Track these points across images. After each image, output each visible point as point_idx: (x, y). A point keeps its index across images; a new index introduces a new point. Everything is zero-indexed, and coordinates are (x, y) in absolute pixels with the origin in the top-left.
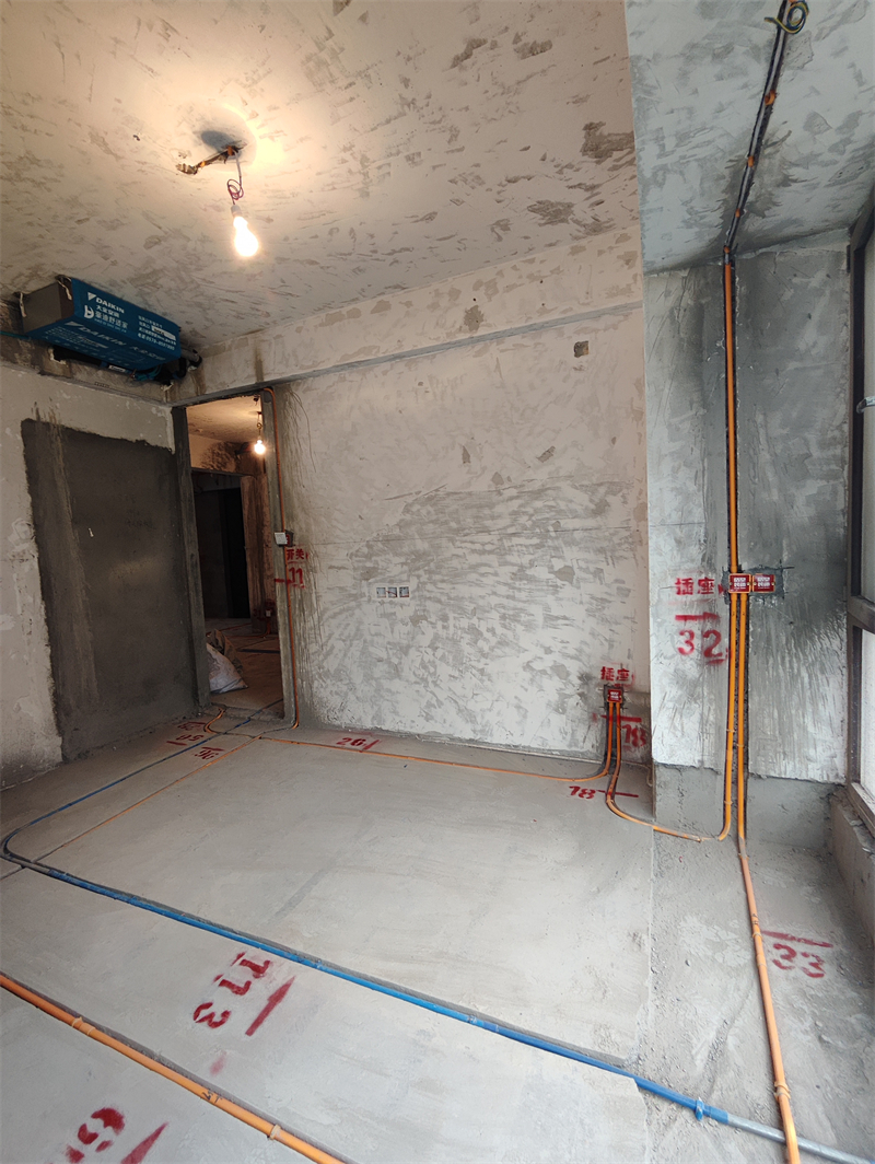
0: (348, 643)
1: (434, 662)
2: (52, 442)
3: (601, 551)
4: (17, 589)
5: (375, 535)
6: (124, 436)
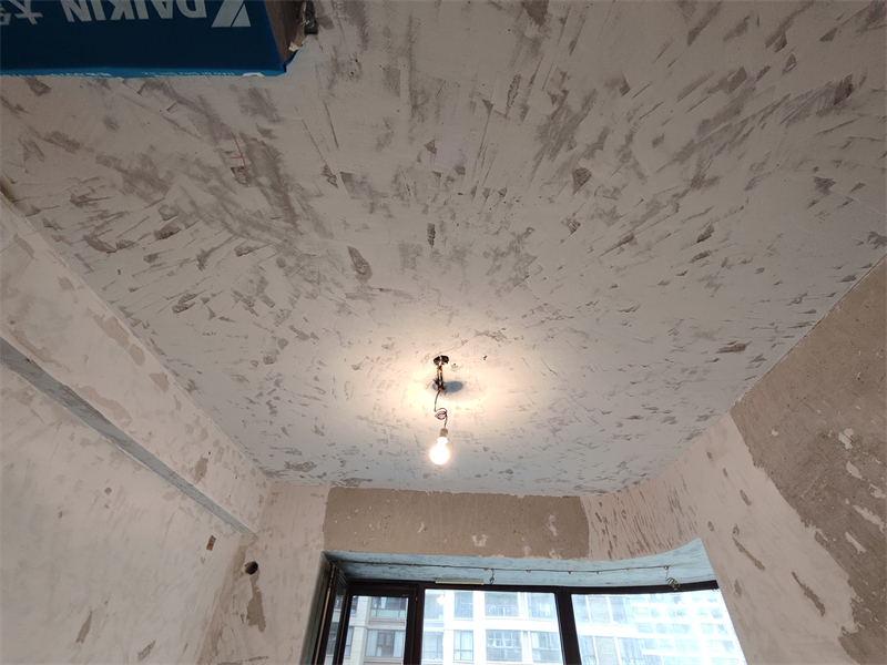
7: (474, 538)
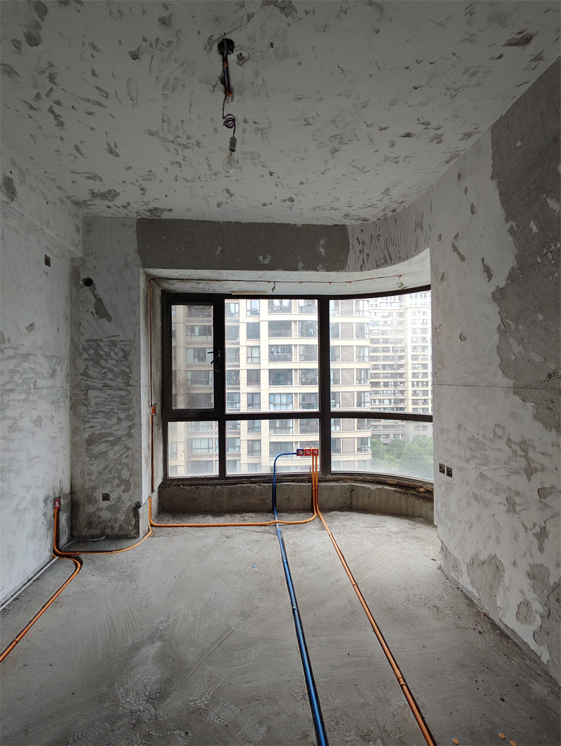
3: (53, 403)
7: (261, 258)
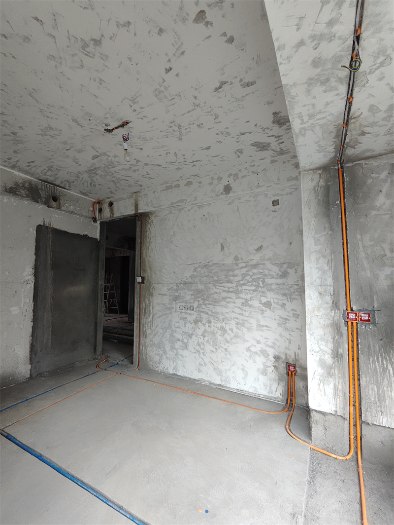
0: (165, 330)
1: (203, 343)
2: (48, 234)
3: (285, 295)
4: (23, 296)
5: (180, 281)
6: (78, 233)
